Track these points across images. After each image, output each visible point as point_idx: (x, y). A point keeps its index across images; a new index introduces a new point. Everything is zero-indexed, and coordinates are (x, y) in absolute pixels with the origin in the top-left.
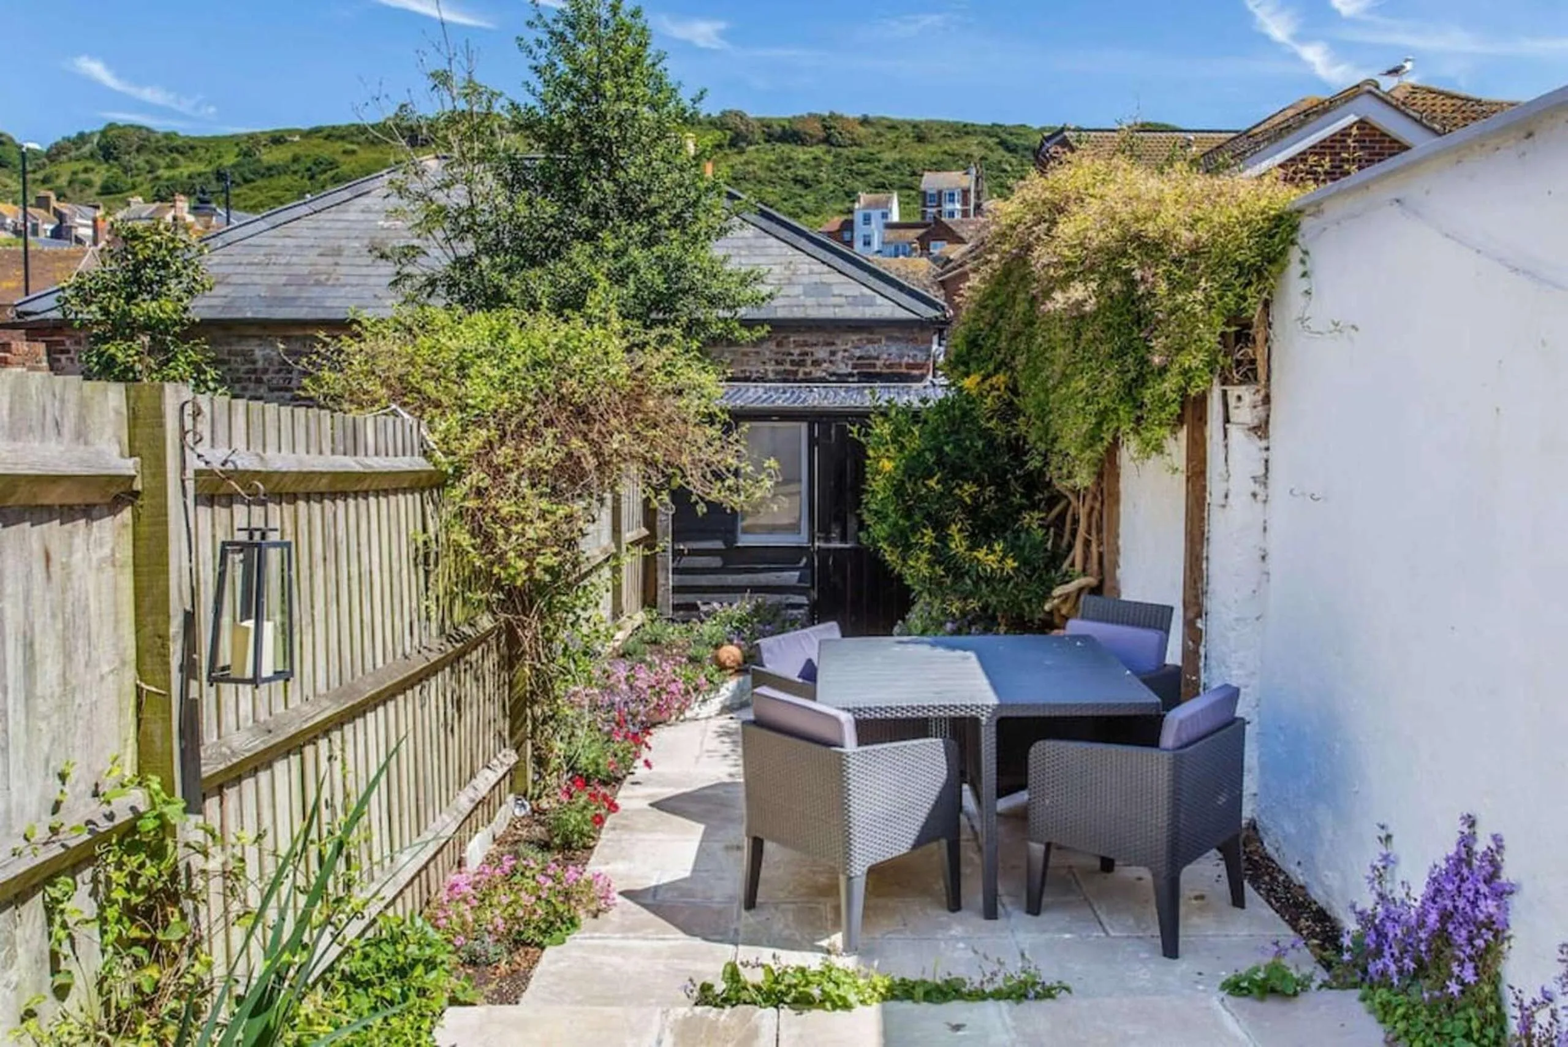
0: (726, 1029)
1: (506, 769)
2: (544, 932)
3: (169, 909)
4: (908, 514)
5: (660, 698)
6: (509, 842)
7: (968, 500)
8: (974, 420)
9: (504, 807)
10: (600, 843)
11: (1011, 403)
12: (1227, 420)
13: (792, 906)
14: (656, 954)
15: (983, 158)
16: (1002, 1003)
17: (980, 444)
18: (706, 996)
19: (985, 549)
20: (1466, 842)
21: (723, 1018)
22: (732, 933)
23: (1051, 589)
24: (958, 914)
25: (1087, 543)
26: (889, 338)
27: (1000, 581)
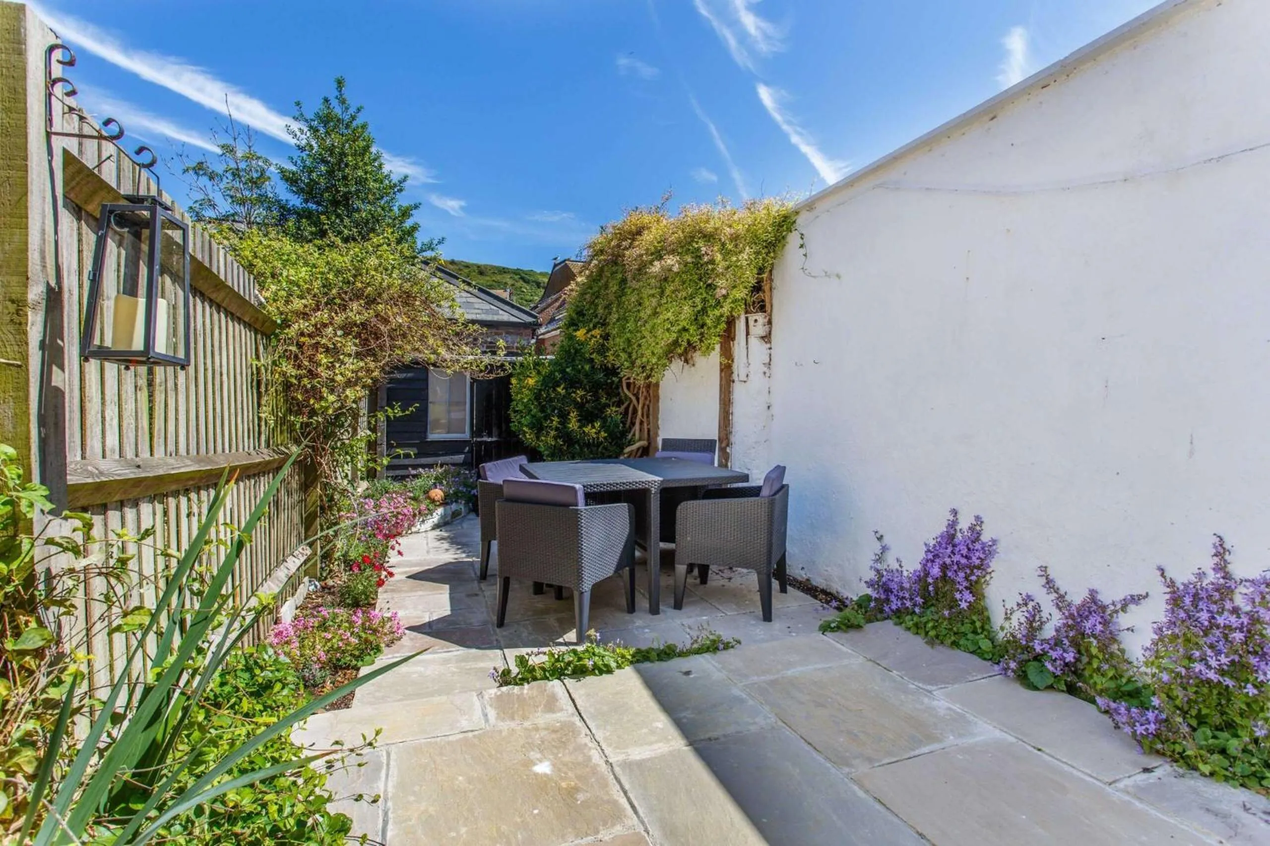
0: (531, 698)
1: (305, 557)
2: (357, 658)
3: (22, 619)
4: (543, 409)
5: (397, 519)
6: (307, 608)
7: (579, 399)
8: (583, 355)
9: (302, 585)
10: (379, 601)
11: (603, 345)
12: (748, 334)
13: (528, 622)
14: (446, 661)
15: (513, 285)
16: (705, 655)
17: (587, 367)
18: (505, 679)
19: (590, 427)
20: (953, 525)
21: (525, 691)
22: (495, 643)
23: (623, 449)
24: (635, 614)
25: (642, 423)
26: (507, 333)
27: (594, 446)
